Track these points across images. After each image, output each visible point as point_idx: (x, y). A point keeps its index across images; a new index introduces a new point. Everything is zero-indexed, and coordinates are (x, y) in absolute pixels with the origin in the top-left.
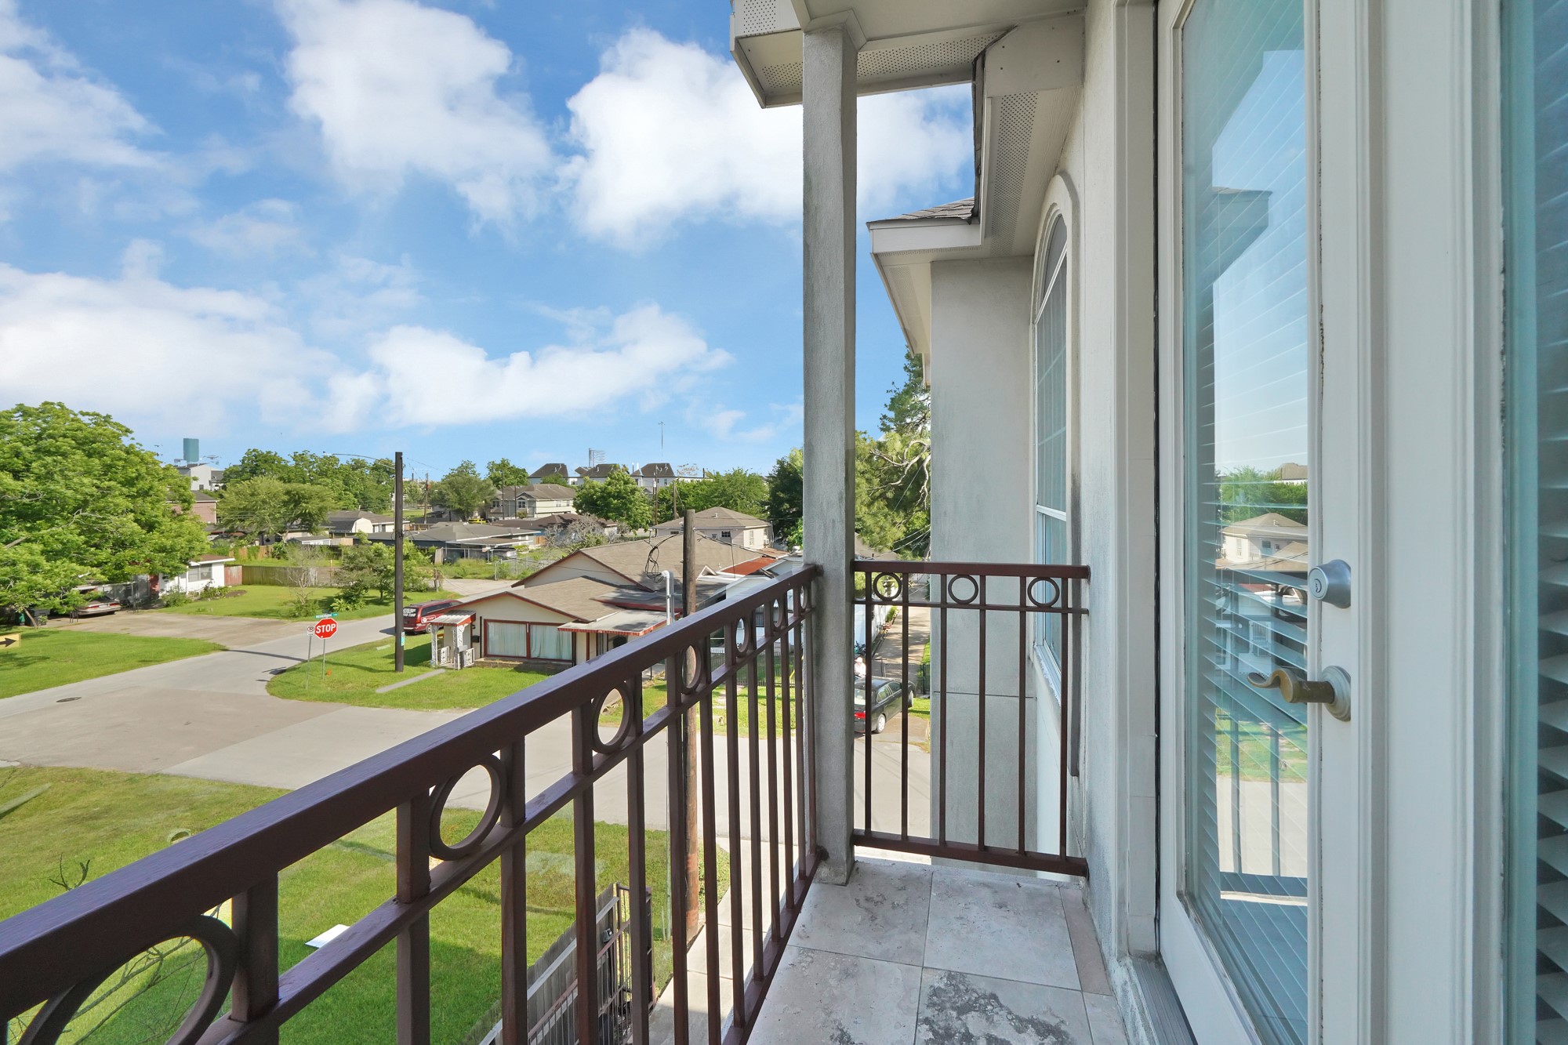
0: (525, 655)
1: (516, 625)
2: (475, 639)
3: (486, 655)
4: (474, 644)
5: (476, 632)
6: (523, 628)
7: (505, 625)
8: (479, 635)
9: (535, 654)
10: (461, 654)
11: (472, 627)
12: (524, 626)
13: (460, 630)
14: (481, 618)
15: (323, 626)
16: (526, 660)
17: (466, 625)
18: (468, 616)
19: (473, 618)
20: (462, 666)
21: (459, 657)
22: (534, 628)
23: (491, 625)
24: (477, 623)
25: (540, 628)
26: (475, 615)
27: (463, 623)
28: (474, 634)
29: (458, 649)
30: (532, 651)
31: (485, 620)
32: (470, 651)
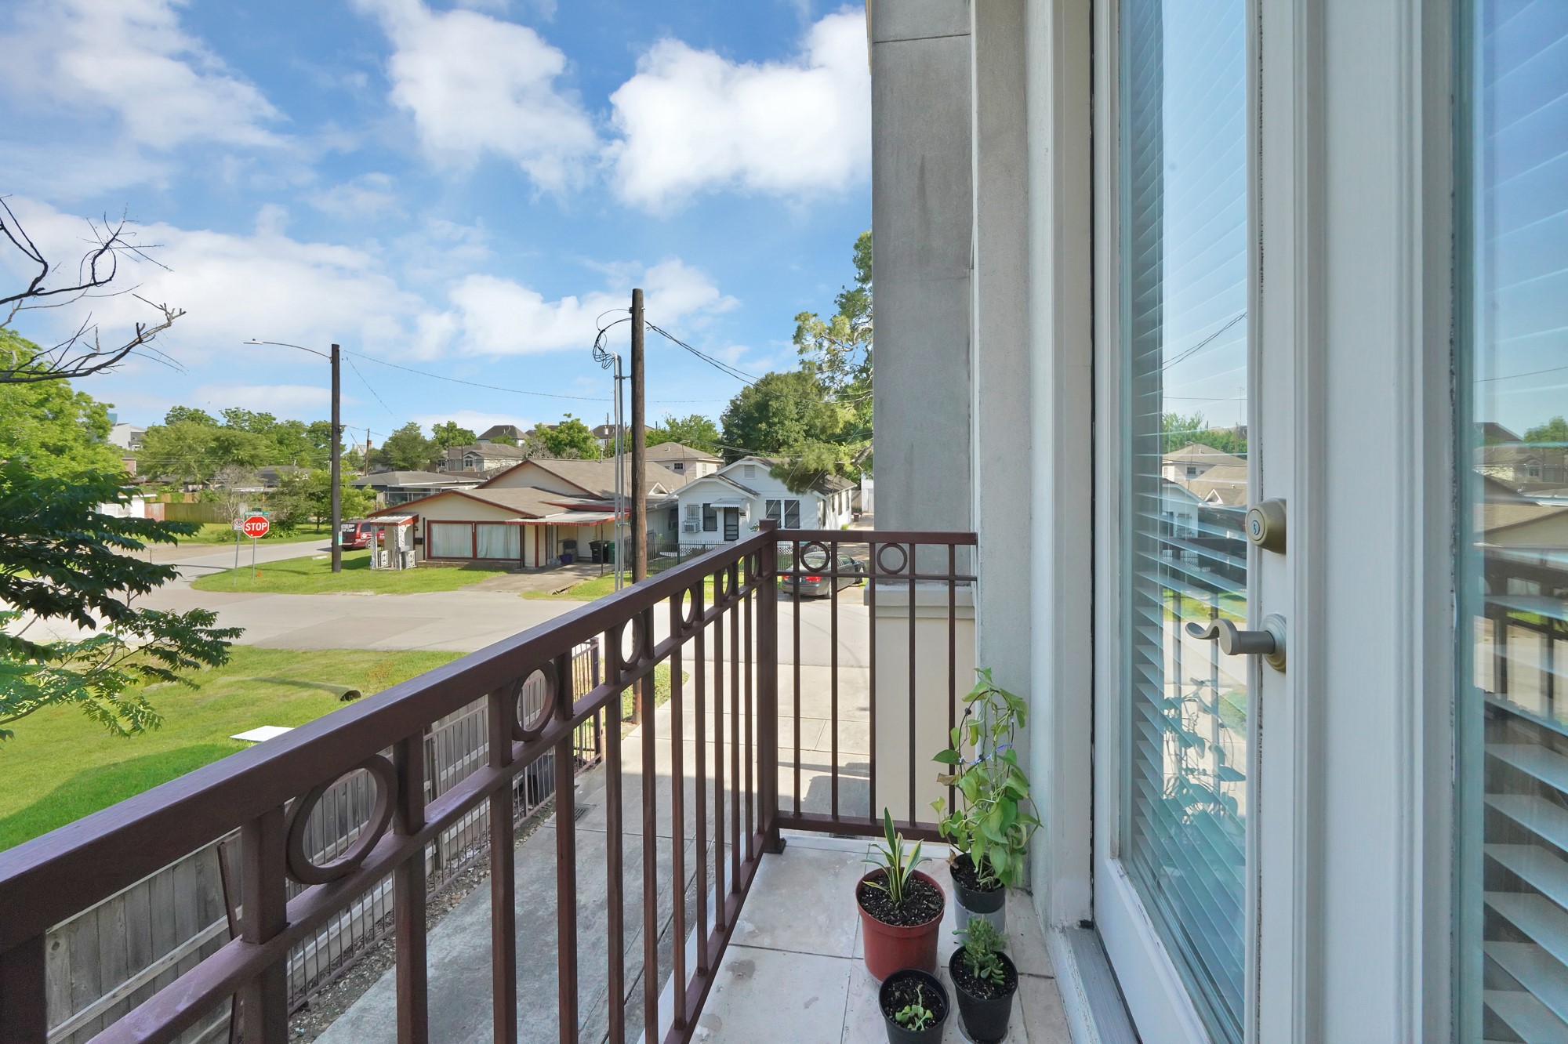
0: (471, 556)
1: (461, 526)
2: (417, 542)
3: (430, 557)
4: (417, 546)
5: (419, 534)
6: (469, 529)
7: (450, 525)
8: (422, 537)
9: (480, 555)
10: (403, 554)
11: (415, 528)
12: (469, 526)
13: (402, 530)
14: (424, 519)
15: (253, 524)
16: (473, 561)
17: (409, 525)
18: (409, 517)
19: (415, 519)
20: (404, 566)
21: (400, 558)
22: (480, 528)
23: (435, 527)
24: (420, 525)
25: (486, 527)
26: (417, 516)
27: (405, 523)
28: (416, 536)
29: (399, 548)
30: (478, 551)
31: (430, 522)
32: (413, 552)
